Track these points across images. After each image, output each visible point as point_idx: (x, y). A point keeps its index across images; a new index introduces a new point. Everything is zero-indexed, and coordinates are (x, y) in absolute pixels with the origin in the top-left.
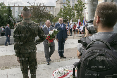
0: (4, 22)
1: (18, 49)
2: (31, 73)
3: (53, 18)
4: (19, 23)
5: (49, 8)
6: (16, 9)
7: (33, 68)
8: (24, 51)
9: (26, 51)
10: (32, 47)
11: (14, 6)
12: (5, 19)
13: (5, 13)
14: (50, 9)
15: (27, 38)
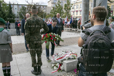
0: (6, 17)
1: (28, 38)
2: (37, 56)
3: (46, 15)
4: (29, 18)
5: (43, 6)
6: (16, 7)
7: (39, 52)
8: (33, 39)
9: (35, 39)
10: (39, 36)
11: (14, 4)
12: (7, 14)
13: (6, 9)
14: (44, 8)
15: (35, 30)
